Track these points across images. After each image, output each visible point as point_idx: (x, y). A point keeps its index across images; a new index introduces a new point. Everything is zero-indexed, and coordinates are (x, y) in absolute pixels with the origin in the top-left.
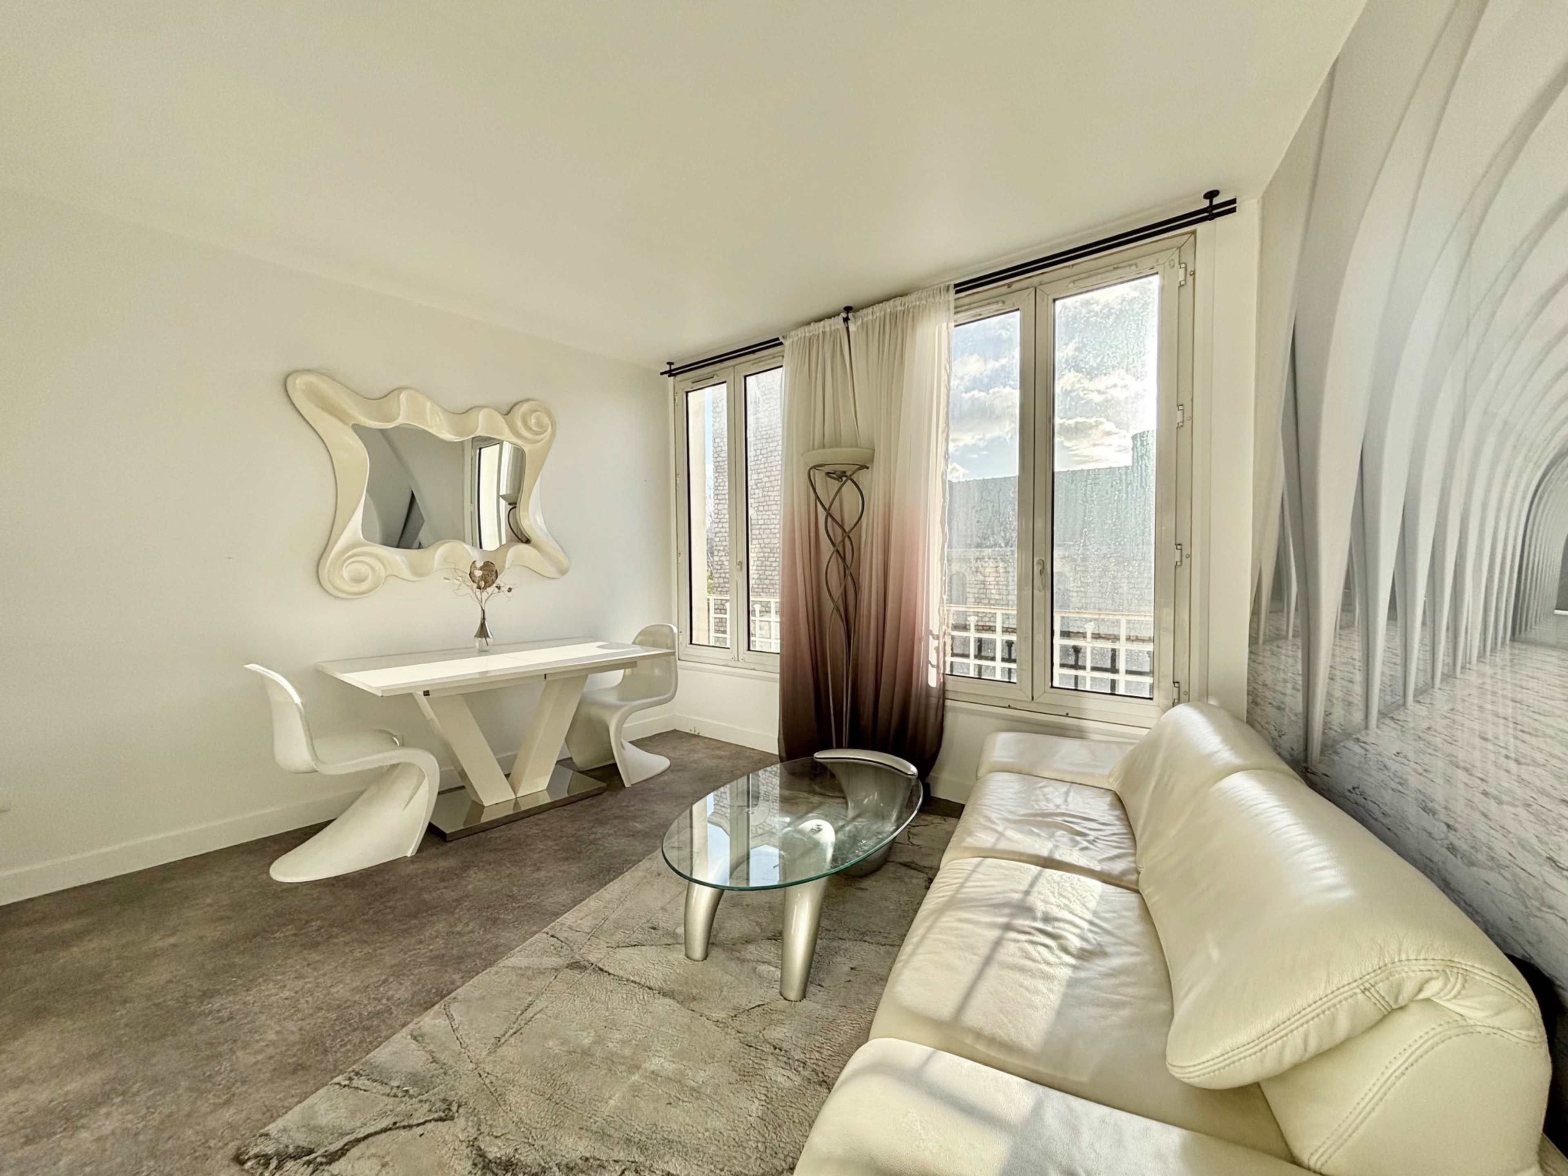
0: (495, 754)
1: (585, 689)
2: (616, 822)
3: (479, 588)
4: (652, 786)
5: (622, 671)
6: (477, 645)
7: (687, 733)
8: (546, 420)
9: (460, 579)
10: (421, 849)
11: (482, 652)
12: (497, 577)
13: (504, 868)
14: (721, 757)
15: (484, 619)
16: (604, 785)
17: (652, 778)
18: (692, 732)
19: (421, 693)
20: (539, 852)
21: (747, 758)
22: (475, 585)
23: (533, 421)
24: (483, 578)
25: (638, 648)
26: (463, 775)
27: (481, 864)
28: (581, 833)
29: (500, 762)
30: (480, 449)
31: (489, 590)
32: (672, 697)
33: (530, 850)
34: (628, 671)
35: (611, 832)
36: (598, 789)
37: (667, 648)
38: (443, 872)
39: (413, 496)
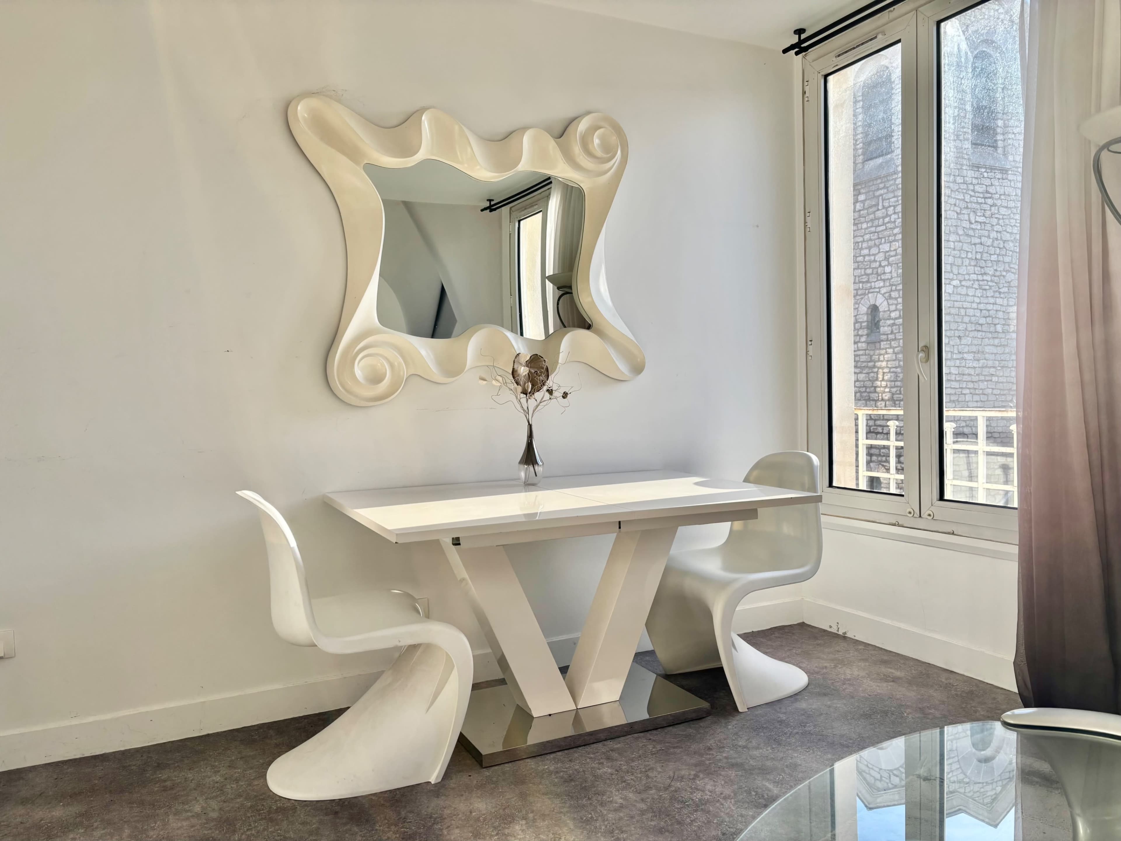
0: (546, 636)
1: (674, 551)
2: (732, 773)
3: (524, 392)
4: (783, 717)
5: (729, 524)
6: (523, 474)
7: (825, 631)
8: (614, 139)
9: (500, 379)
10: (447, 775)
11: (529, 485)
12: (548, 377)
13: (565, 829)
14: (895, 680)
15: (530, 436)
16: (705, 705)
17: (780, 701)
18: (834, 630)
19: (449, 541)
20: (616, 810)
21: (947, 687)
22: (520, 389)
23: (596, 141)
24: (531, 378)
25: (751, 488)
26: (503, 662)
27: (531, 815)
28: (678, 784)
29: (553, 647)
30: (519, 222)
31: (538, 395)
32: (814, 571)
33: (602, 804)
34: (738, 525)
35: (727, 791)
36: (695, 711)
37: (803, 489)
38: (478, 820)
39: (443, 291)
